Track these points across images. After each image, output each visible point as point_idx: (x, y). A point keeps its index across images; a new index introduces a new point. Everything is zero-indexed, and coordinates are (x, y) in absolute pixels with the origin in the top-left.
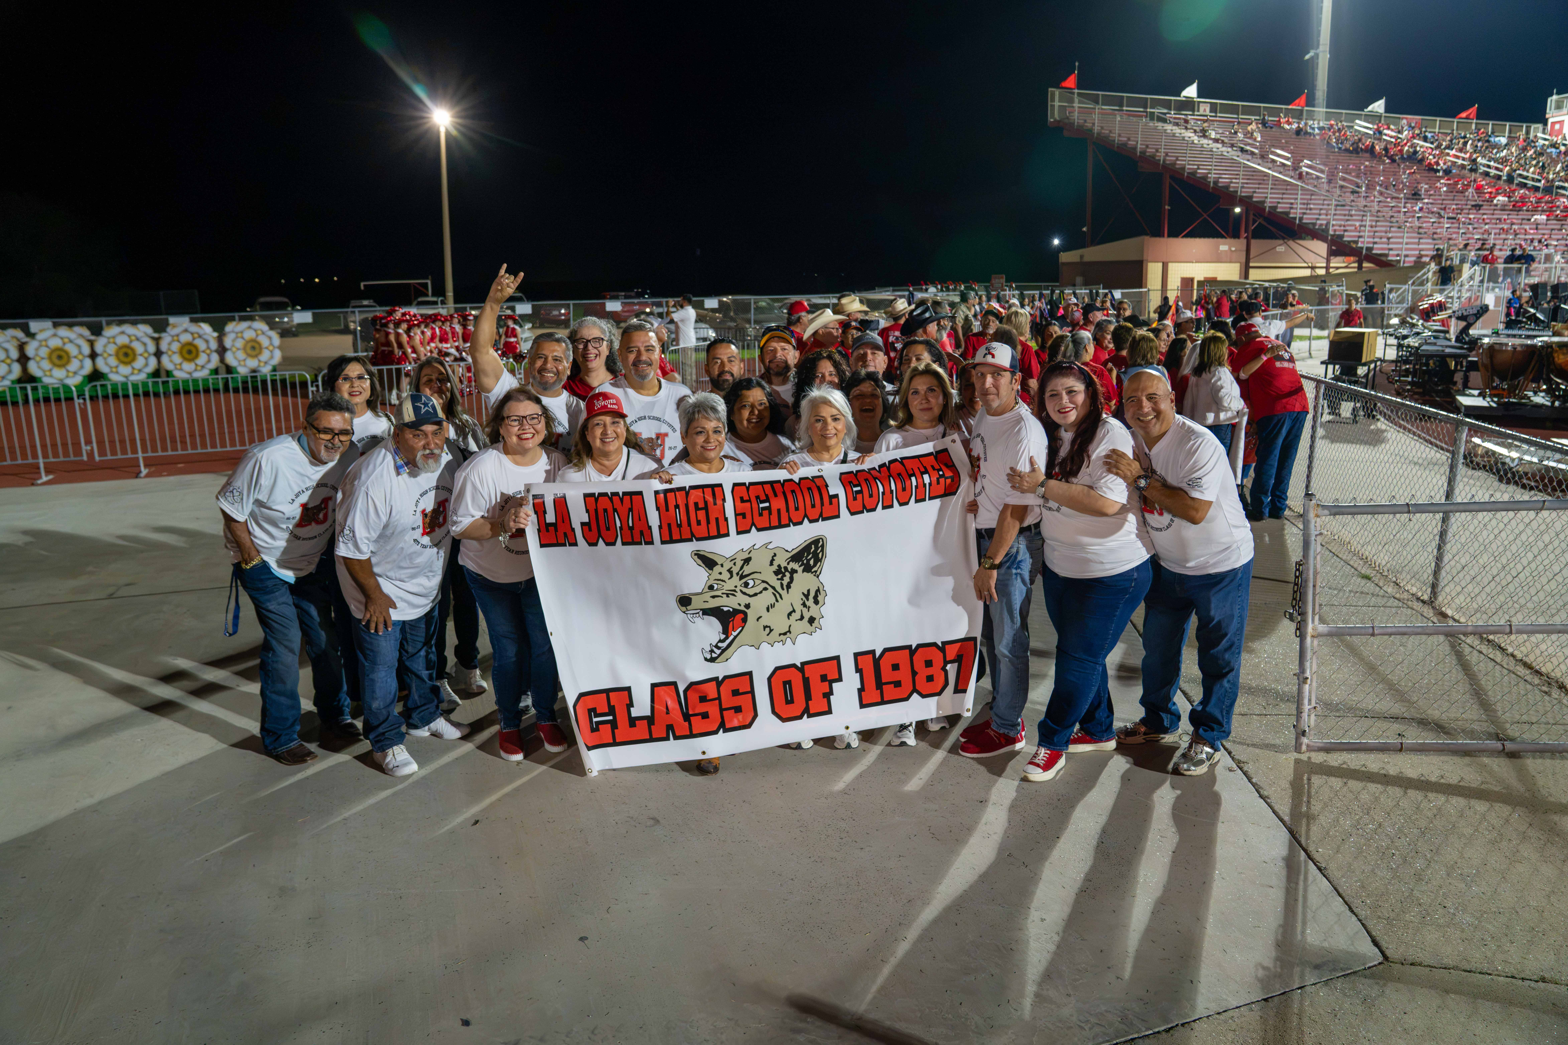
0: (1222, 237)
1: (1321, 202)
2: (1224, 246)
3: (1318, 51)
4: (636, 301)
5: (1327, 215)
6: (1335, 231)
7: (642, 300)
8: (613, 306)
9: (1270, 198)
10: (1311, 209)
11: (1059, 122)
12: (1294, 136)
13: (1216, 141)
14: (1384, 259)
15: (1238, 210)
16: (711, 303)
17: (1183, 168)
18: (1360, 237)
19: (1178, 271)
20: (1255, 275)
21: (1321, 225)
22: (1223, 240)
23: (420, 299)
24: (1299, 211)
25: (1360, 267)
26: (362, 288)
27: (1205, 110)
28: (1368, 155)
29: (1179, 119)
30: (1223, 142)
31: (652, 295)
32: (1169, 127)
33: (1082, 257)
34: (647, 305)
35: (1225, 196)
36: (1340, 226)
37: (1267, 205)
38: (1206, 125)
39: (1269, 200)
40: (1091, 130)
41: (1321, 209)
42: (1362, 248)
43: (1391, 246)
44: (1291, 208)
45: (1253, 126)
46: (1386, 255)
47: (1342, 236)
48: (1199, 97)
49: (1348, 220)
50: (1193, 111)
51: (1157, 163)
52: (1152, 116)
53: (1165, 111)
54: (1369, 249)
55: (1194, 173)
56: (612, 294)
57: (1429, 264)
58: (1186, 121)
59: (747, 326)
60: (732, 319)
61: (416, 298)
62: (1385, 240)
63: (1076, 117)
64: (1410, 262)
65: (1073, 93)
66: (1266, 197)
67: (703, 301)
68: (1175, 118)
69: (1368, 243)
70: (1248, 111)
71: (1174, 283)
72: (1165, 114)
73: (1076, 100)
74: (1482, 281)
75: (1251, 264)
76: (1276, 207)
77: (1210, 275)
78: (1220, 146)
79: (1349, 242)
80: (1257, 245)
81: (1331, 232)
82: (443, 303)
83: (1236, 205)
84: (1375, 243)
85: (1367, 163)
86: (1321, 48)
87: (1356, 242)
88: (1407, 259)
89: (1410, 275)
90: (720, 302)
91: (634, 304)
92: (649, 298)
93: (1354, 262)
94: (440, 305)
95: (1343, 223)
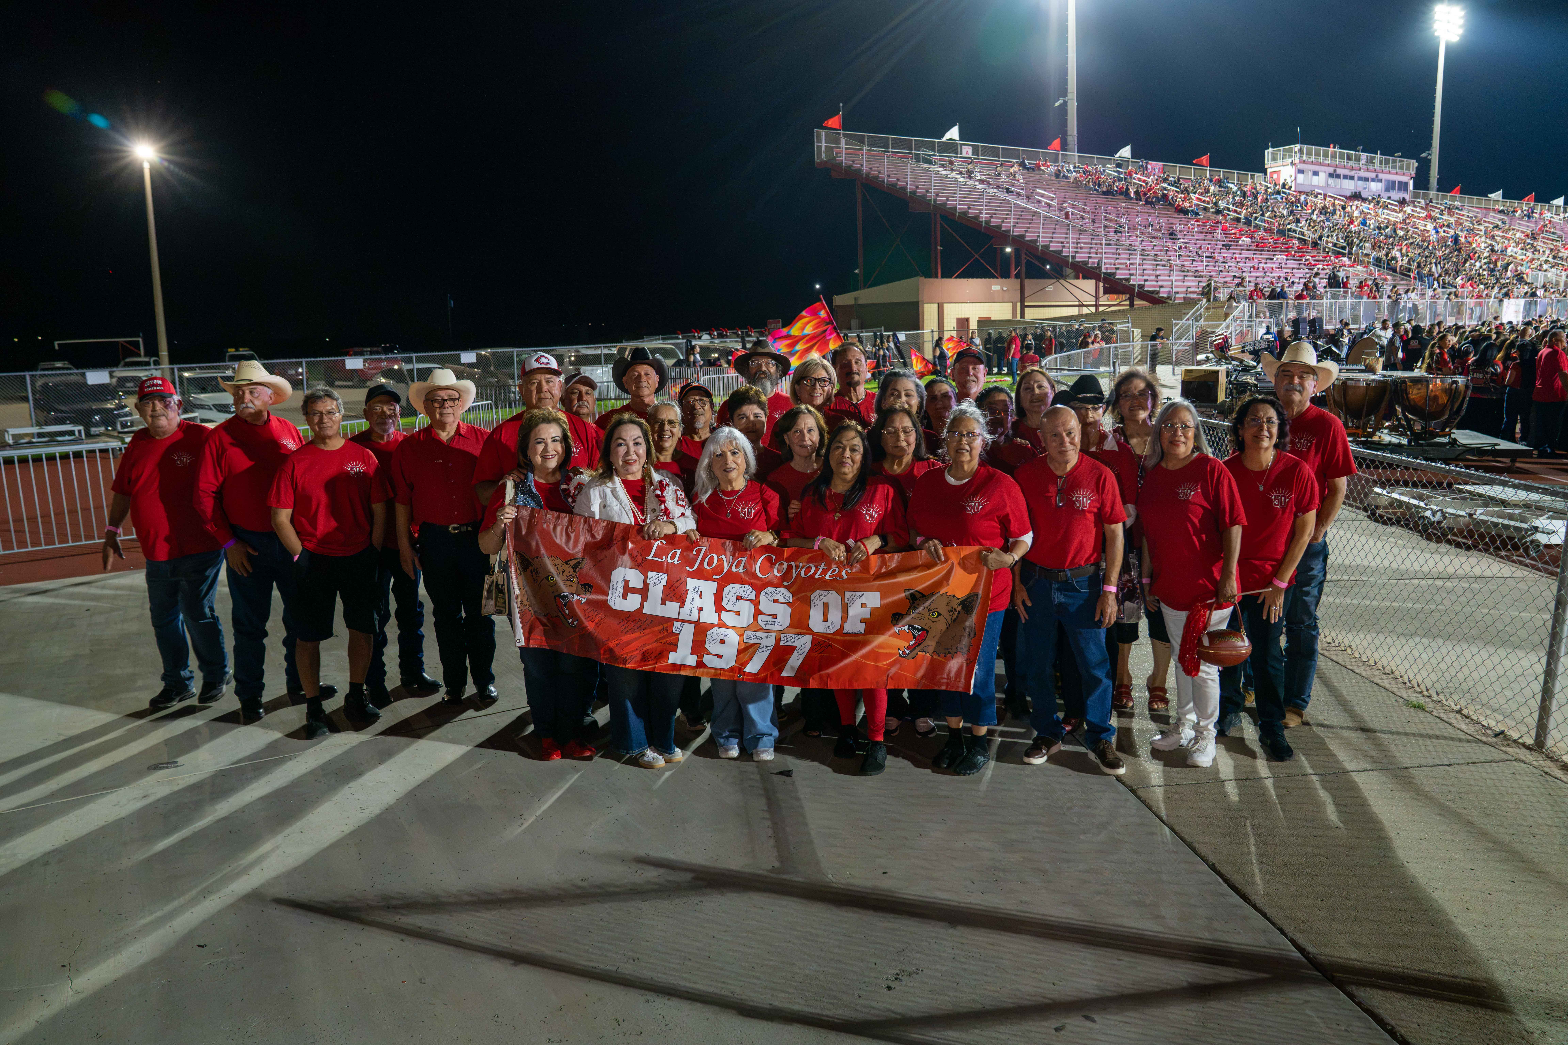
0: (994, 277)
1: (1089, 241)
2: (996, 286)
3: (1066, 99)
4: (383, 357)
5: (1096, 254)
6: (1107, 269)
7: (390, 356)
8: (354, 363)
9: (1042, 237)
10: (1081, 248)
11: (826, 162)
12: (1054, 178)
13: (982, 182)
14: (1155, 296)
15: (1008, 250)
16: (468, 357)
17: (955, 208)
18: (1131, 275)
19: (953, 312)
20: (1031, 314)
21: (1093, 263)
22: (995, 280)
23: (128, 360)
24: (1071, 250)
25: (1132, 305)
26: (57, 347)
27: (967, 153)
28: (1122, 197)
29: (945, 161)
30: (989, 183)
31: (403, 350)
32: (934, 168)
33: (856, 299)
34: (396, 361)
35: (999, 236)
36: (1111, 264)
37: (1040, 244)
38: (970, 166)
39: (1041, 239)
40: (859, 171)
41: (1091, 248)
42: (1134, 285)
43: (1160, 283)
44: (1064, 247)
45: (1015, 168)
46: (1158, 292)
47: (1114, 274)
48: (961, 140)
49: (1117, 259)
50: (957, 153)
51: (928, 203)
52: (917, 158)
53: (931, 153)
54: (1141, 286)
55: (965, 213)
56: (356, 349)
57: (1200, 300)
58: (951, 163)
59: (511, 382)
60: (493, 375)
61: (124, 358)
62: (1154, 277)
63: (844, 159)
64: (1180, 298)
65: (839, 134)
66: (1038, 236)
67: (459, 356)
68: (940, 160)
69: (1139, 280)
70: (1008, 154)
71: (950, 324)
72: (930, 155)
73: (843, 141)
74: (1250, 316)
75: (1026, 304)
76: (1048, 246)
77: (985, 315)
78: (986, 187)
79: (1121, 279)
80: (1031, 285)
81: (1104, 271)
82: (156, 363)
83: (1008, 245)
84: (1146, 280)
85: (1124, 204)
86: (1070, 96)
87: (1128, 280)
88: (1177, 296)
89: (1184, 311)
90: (479, 356)
91: (381, 360)
92: (399, 353)
93: (1126, 300)
94: (152, 366)
95: (1112, 261)
